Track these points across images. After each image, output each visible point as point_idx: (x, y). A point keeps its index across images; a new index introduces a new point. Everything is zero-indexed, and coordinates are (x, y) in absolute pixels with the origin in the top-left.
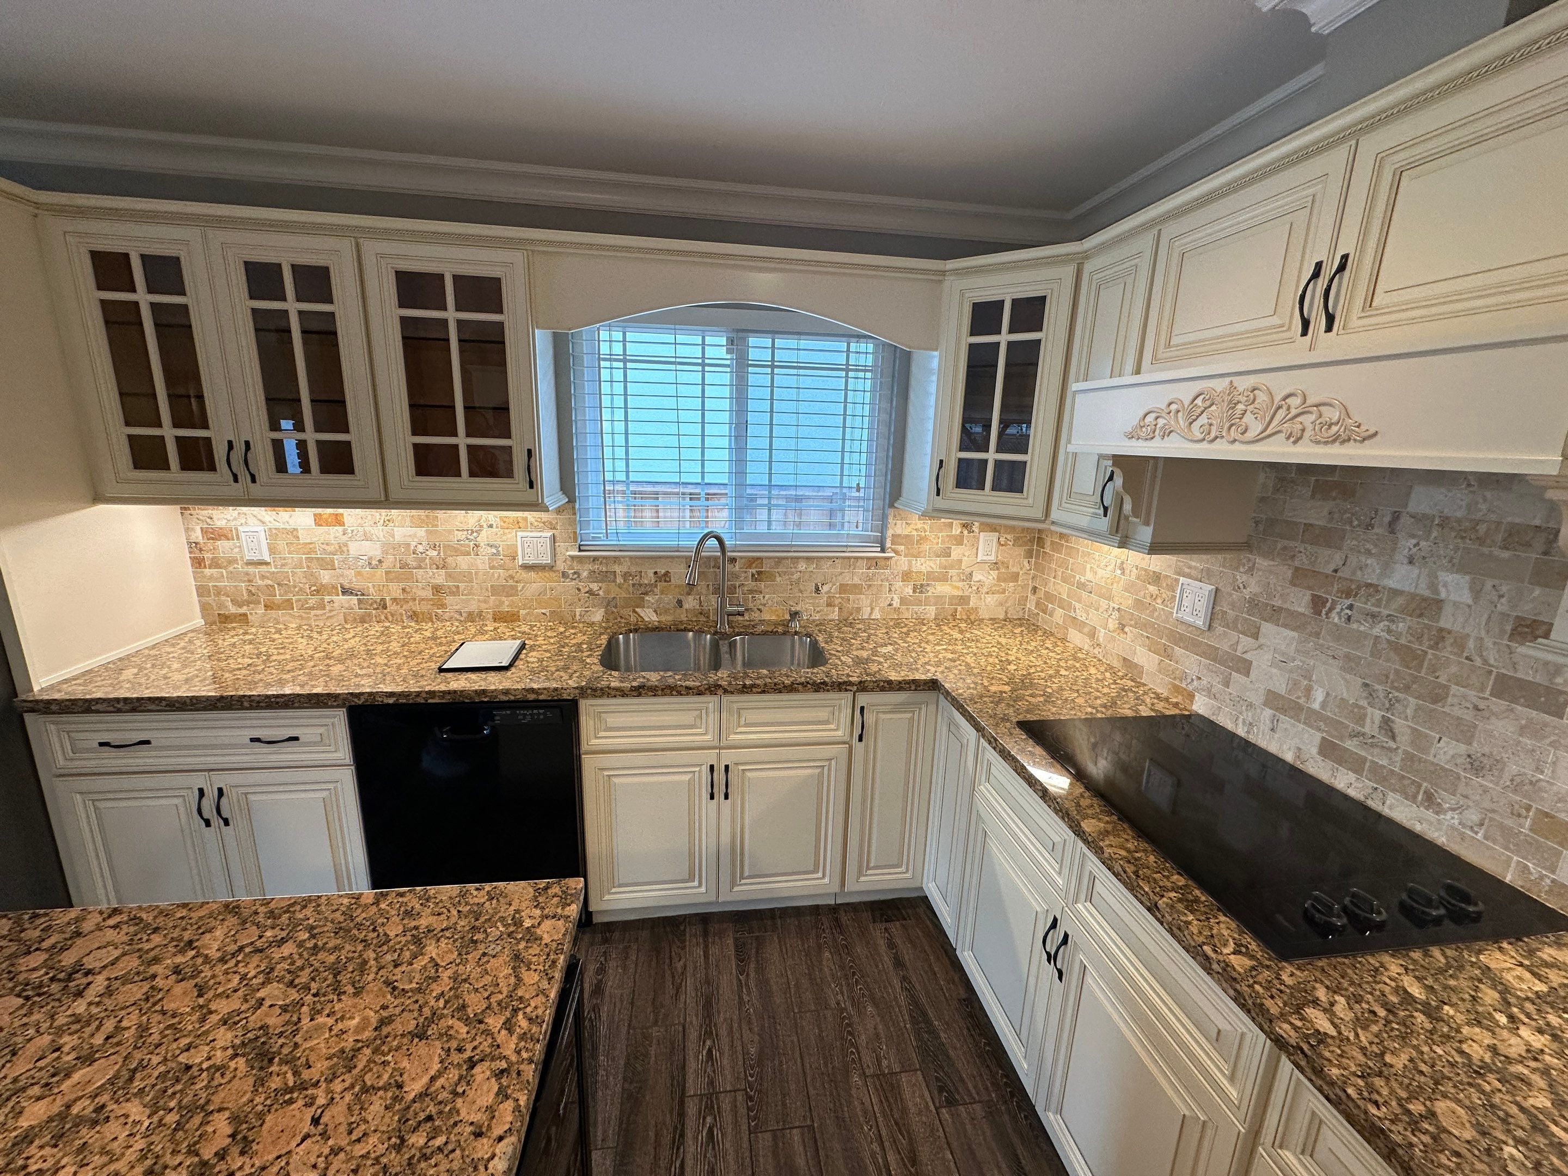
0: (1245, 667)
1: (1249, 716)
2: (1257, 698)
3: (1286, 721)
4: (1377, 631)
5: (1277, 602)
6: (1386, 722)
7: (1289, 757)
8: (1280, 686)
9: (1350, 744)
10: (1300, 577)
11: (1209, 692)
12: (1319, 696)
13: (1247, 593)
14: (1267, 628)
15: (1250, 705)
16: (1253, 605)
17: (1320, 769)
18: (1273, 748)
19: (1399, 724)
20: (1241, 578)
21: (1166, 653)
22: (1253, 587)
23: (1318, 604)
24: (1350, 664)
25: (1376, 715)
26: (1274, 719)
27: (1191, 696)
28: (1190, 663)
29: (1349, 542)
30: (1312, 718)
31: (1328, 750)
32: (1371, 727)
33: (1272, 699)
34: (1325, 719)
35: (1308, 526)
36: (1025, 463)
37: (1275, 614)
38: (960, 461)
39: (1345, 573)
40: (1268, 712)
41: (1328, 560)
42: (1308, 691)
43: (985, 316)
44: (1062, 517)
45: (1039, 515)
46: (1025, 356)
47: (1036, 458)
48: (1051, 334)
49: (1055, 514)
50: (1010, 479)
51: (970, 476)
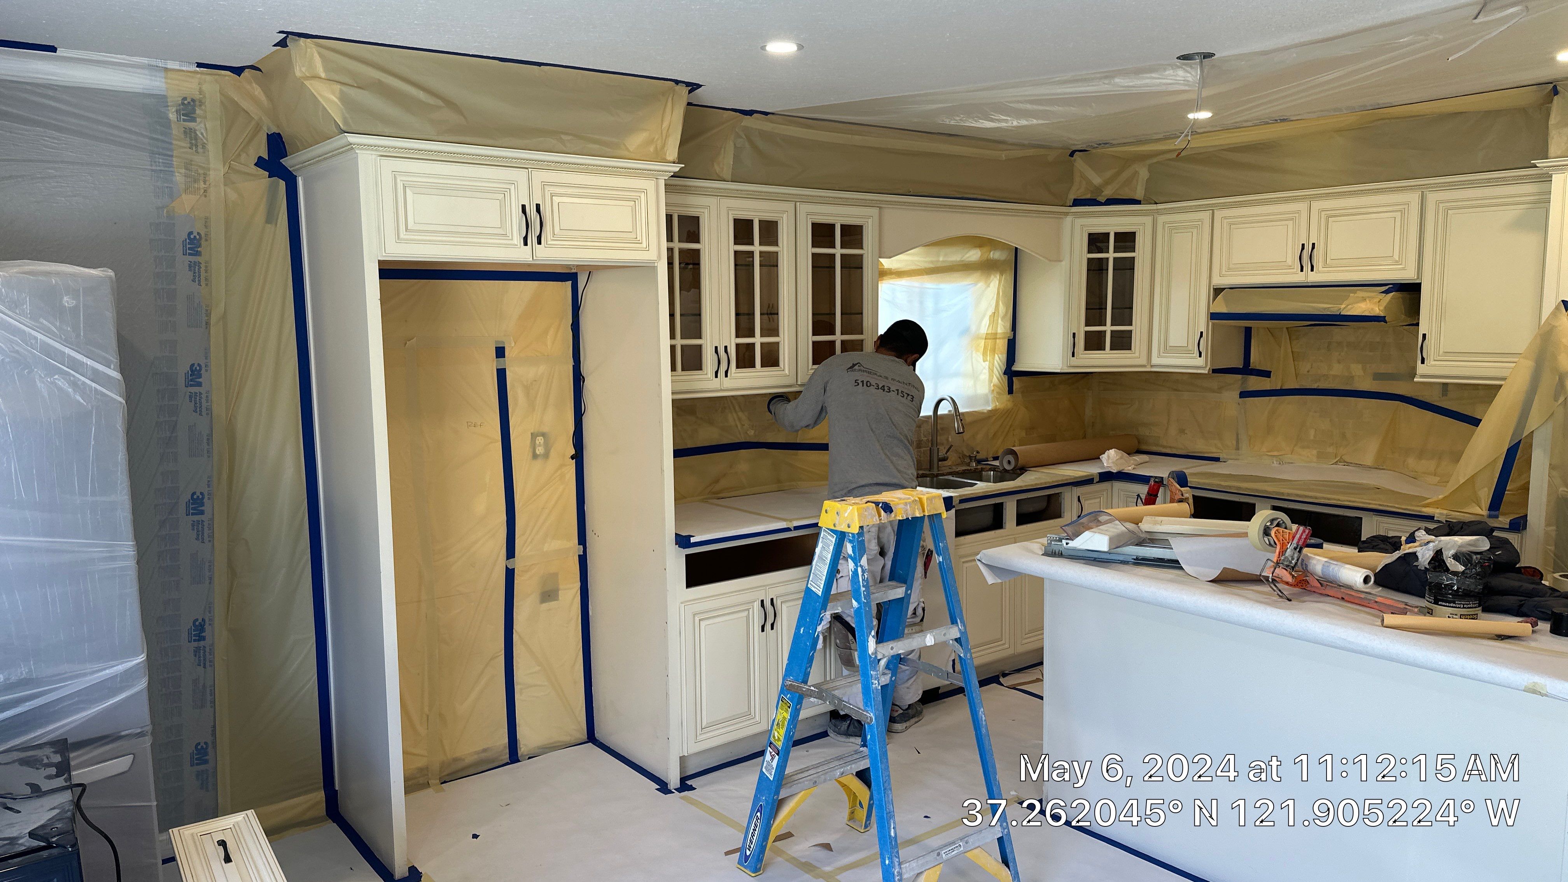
36: (1131, 331)
38: (1086, 332)
43: (1097, 241)
44: (1162, 361)
45: (1144, 362)
46: (1126, 268)
47: (1138, 327)
48: (1141, 254)
49: (1155, 360)
50: (1122, 342)
51: (1094, 342)
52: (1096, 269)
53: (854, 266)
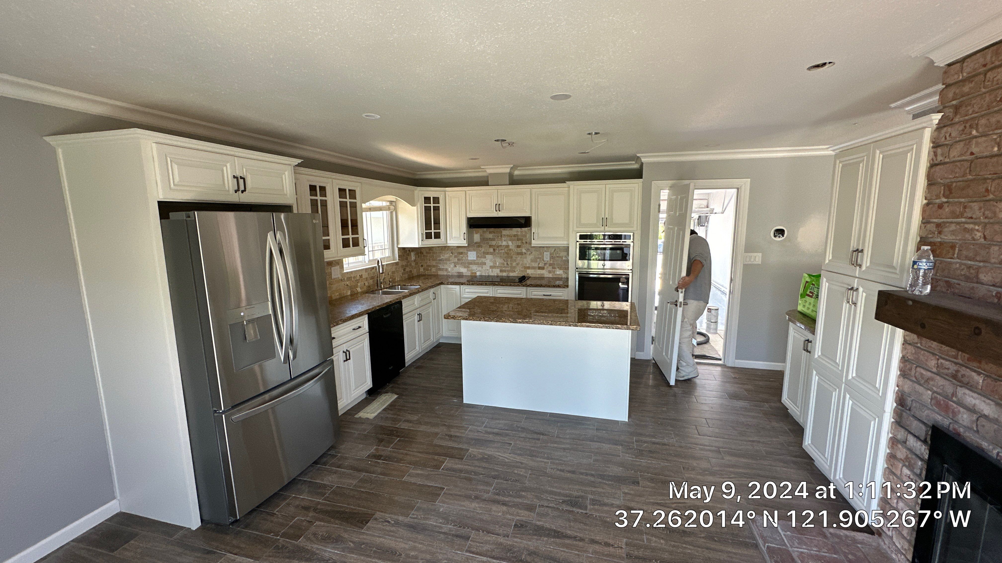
0: (485, 264)
1: (488, 271)
2: (488, 268)
3: (494, 270)
4: (503, 251)
5: (488, 251)
6: (507, 263)
7: (496, 275)
8: (492, 264)
9: (504, 269)
10: (490, 246)
11: (479, 271)
12: (498, 263)
13: (482, 251)
14: (487, 256)
15: (488, 270)
16: (484, 253)
17: (500, 274)
18: (493, 275)
19: (509, 263)
20: (481, 249)
21: (468, 267)
22: (483, 250)
23: (494, 250)
24: (501, 257)
25: (505, 263)
26: (492, 270)
27: (476, 273)
28: (474, 267)
29: (496, 240)
30: (498, 267)
31: (501, 271)
32: (505, 265)
33: (491, 267)
34: (500, 267)
35: (490, 238)
36: (440, 232)
37: (488, 253)
38: (426, 232)
39: (497, 244)
40: (491, 270)
41: (494, 243)
42: (496, 263)
43: (427, 200)
44: (452, 242)
45: (445, 243)
46: (437, 209)
47: (442, 231)
48: (441, 205)
49: (448, 242)
50: (437, 236)
51: (428, 236)
52: (427, 209)
53: (354, 206)
